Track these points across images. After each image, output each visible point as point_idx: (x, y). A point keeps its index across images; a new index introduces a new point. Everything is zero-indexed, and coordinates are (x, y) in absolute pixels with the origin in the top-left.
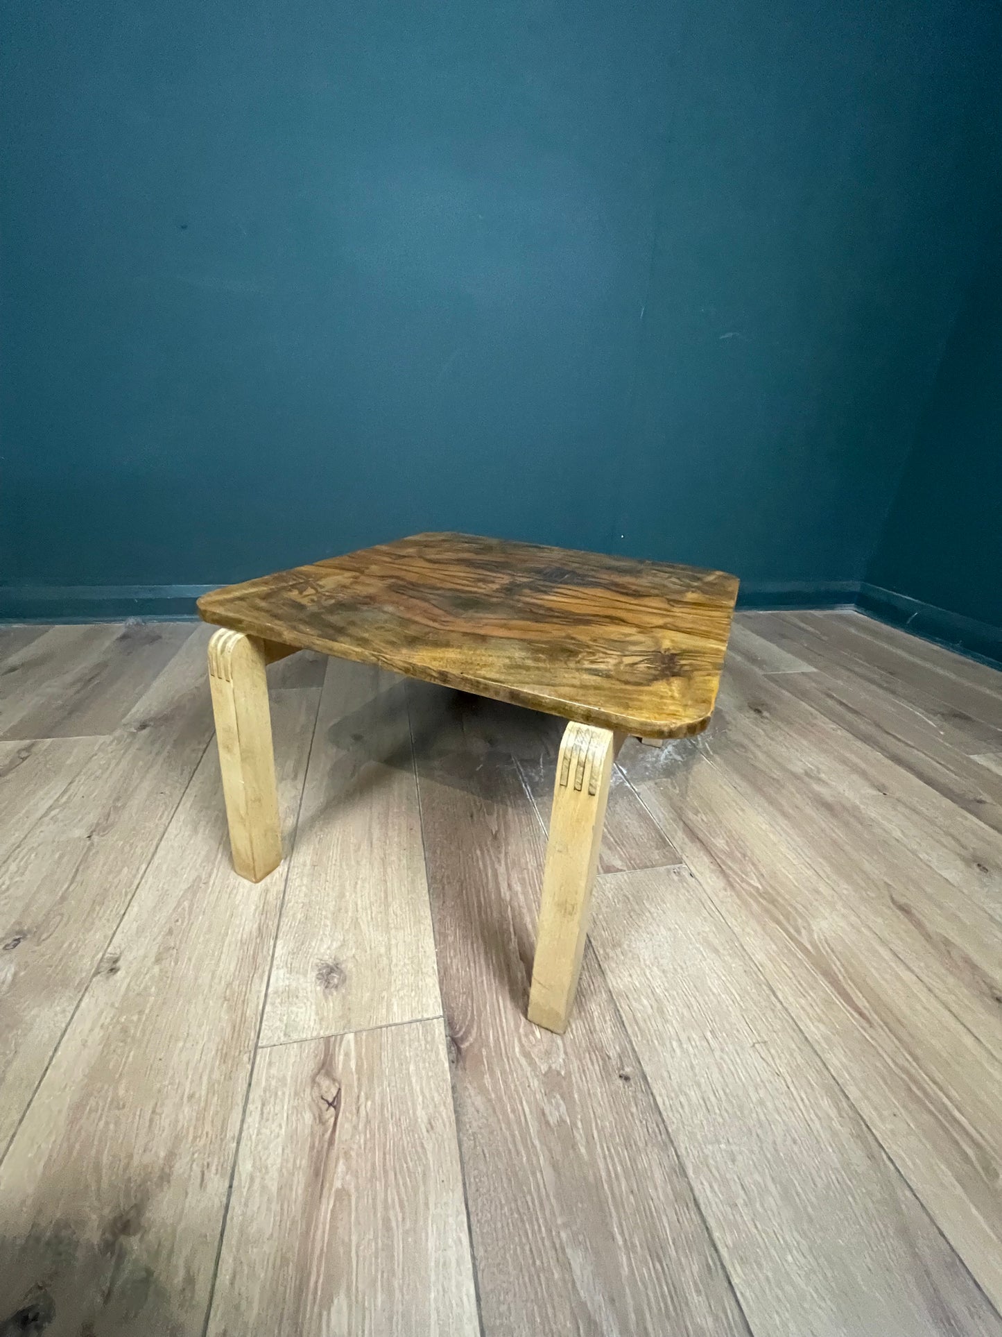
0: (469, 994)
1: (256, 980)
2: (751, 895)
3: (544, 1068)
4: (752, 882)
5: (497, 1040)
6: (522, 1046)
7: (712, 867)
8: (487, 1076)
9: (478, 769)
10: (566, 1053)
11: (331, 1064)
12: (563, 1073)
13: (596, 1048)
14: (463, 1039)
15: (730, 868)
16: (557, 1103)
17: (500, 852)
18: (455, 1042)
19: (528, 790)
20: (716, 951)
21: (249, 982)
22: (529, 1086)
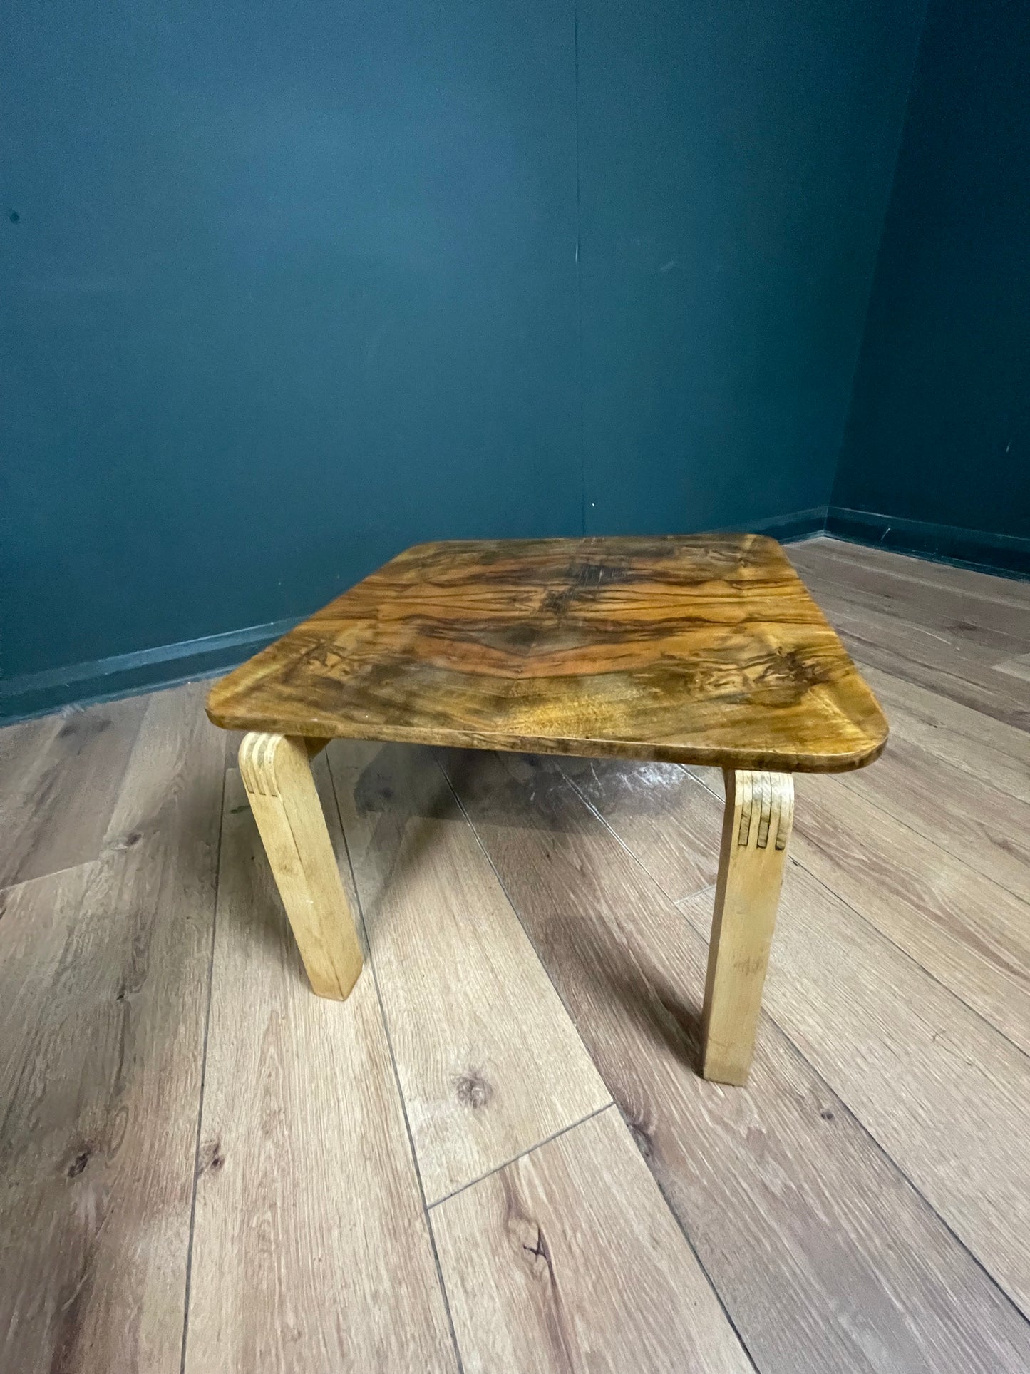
0: (630, 1066)
1: (392, 1123)
2: (860, 870)
3: (743, 1132)
4: (857, 856)
5: (683, 1115)
6: (710, 1112)
7: (811, 849)
8: (690, 1161)
9: (532, 799)
10: (759, 1108)
11: (517, 1202)
12: (764, 1131)
13: (786, 1092)
14: (647, 1123)
15: (829, 846)
16: (774, 1170)
17: (595, 890)
18: (639, 1130)
19: (593, 809)
20: (853, 942)
21: (383, 1128)
22: (737, 1158)
